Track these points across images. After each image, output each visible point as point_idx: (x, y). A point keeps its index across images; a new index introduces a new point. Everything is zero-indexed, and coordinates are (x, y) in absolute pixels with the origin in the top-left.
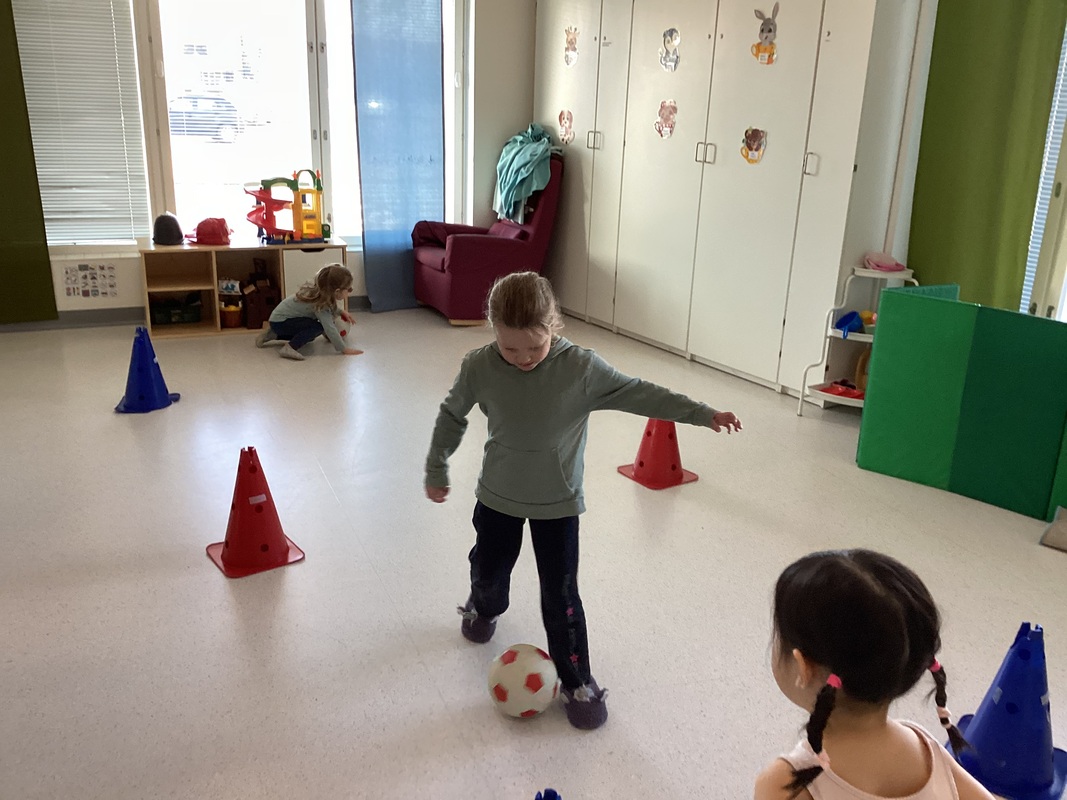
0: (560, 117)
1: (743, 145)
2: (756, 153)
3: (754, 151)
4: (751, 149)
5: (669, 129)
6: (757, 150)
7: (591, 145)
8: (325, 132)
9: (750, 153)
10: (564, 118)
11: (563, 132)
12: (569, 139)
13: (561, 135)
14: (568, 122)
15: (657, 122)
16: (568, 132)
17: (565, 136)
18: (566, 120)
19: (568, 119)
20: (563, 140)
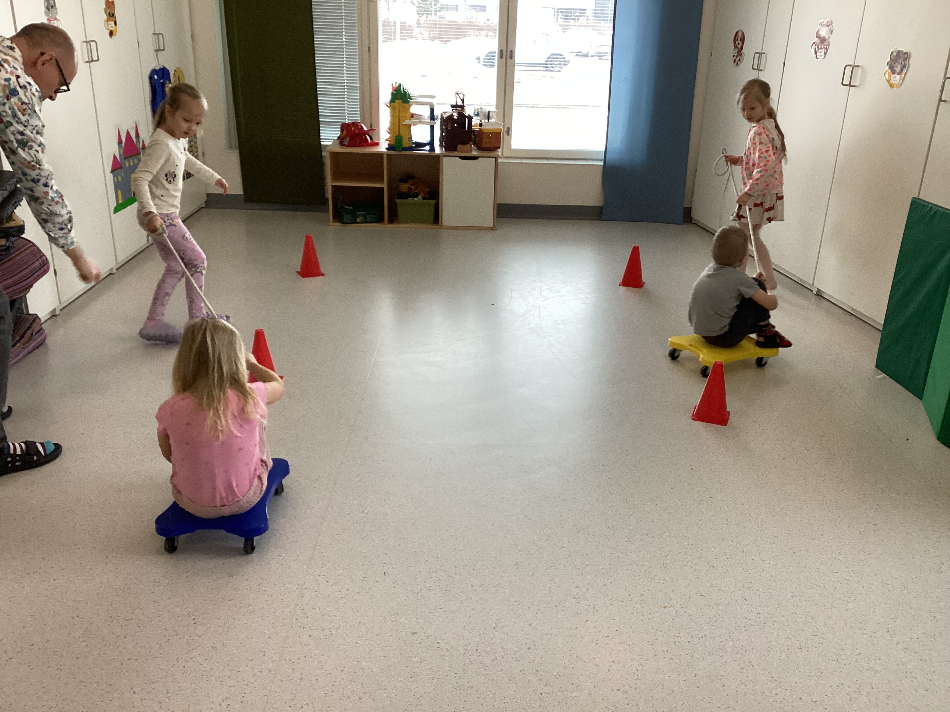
0: (735, 39)
1: (887, 68)
2: (898, 77)
3: (896, 75)
4: (893, 72)
5: (823, 51)
6: (899, 74)
7: (755, 67)
8: (511, 51)
9: (893, 76)
10: (738, 39)
11: (736, 53)
12: (739, 60)
13: (734, 56)
14: (741, 43)
15: (814, 43)
16: (740, 53)
17: (737, 57)
18: (739, 41)
19: (741, 40)
20: (735, 61)
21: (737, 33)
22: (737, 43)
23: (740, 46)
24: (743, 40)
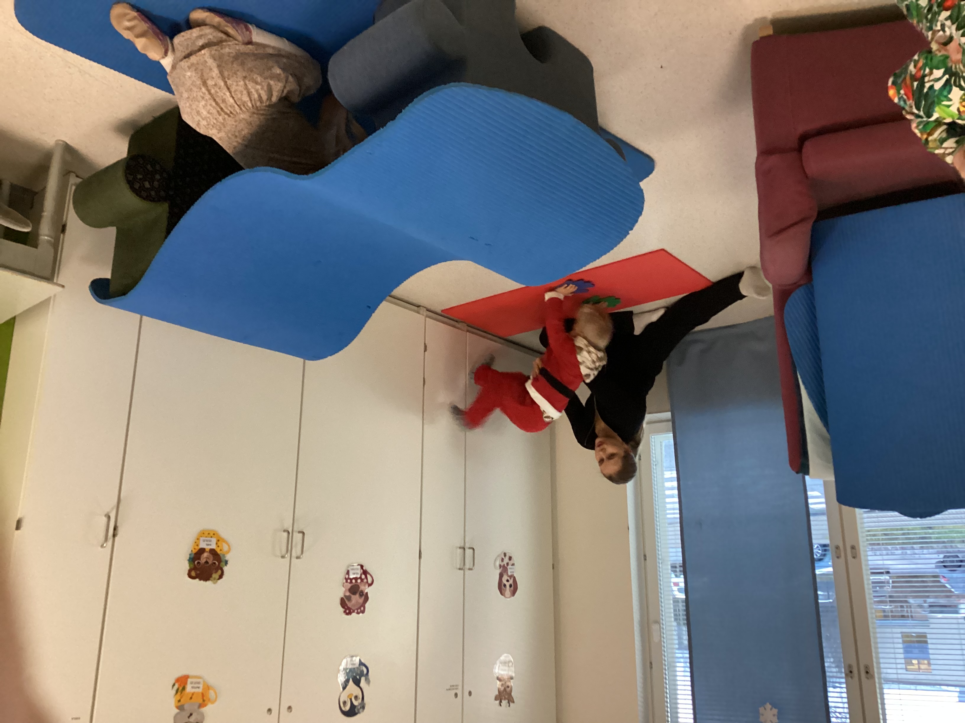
0: (514, 586)
2: (203, 545)
3: (208, 548)
4: (213, 552)
5: (352, 576)
6: (202, 551)
7: (469, 552)
9: (214, 546)
10: (511, 586)
11: (511, 568)
12: (503, 560)
13: (513, 565)
14: (504, 581)
15: (370, 585)
16: (504, 569)
17: (508, 564)
18: (508, 584)
19: (505, 585)
20: (510, 558)
21: (514, 593)
22: (511, 582)
23: (505, 578)
24: (501, 587)
